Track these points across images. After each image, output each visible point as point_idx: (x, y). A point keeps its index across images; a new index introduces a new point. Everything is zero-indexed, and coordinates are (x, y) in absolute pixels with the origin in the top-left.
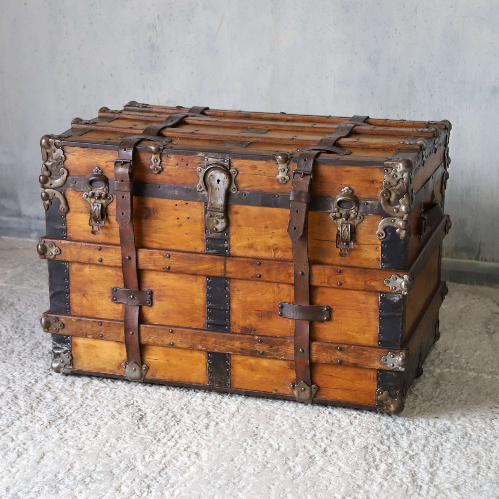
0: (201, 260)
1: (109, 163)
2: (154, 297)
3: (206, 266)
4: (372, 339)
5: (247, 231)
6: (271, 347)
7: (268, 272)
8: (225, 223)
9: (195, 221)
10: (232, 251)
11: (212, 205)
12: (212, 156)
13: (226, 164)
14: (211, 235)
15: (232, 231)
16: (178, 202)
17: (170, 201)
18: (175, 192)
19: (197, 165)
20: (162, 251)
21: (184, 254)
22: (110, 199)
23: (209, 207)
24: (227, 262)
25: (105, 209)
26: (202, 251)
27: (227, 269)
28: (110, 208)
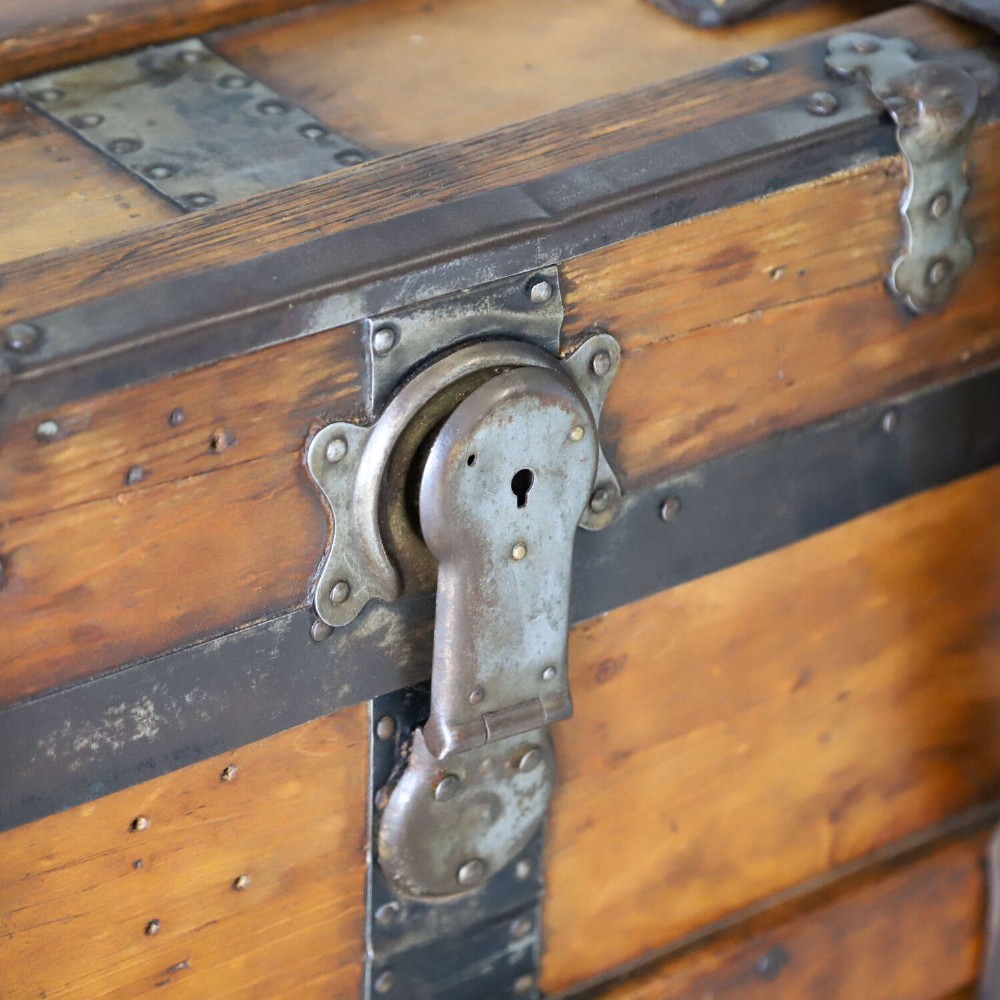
7: (824, 988)
8: (539, 796)
9: (292, 881)
10: (553, 967)
11: (482, 693)
12: (423, 294)
13: (546, 316)
14: (416, 926)
15: (564, 821)
16: (150, 794)
17: (87, 810)
18: (131, 726)
19: (305, 417)
23: (453, 723)
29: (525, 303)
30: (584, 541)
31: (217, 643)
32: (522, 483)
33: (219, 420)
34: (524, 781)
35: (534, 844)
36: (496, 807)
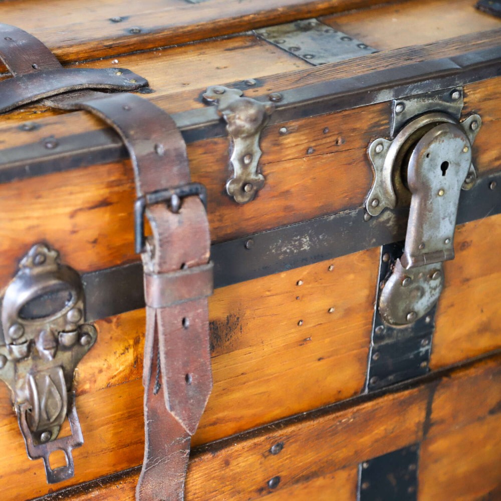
0: (369, 419)
1: (82, 218)
3: (379, 430)
8: (438, 290)
9: (348, 312)
10: (434, 359)
11: (424, 245)
12: (414, 93)
13: (457, 104)
14: (389, 336)
15: (444, 303)
16: (304, 271)
17: (283, 275)
18: (301, 245)
19: (369, 135)
20: (256, 440)
21: (321, 420)
22: (88, 343)
23: (412, 256)
24: (436, 396)
25: (69, 378)
26: (356, 393)
27: (434, 416)
28: (82, 371)
29: (450, 99)
30: (463, 194)
31: (332, 217)
32: (445, 166)
33: (340, 134)
34: (433, 283)
35: (433, 310)
36: (423, 294)
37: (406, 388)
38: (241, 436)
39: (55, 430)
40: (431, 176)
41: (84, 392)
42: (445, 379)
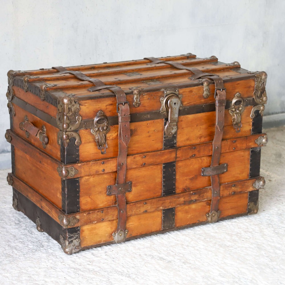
0: (163, 154)
1: (108, 107)
2: (133, 185)
3: (166, 157)
4: (246, 175)
5: (186, 130)
6: (200, 195)
7: (199, 151)
8: (176, 129)
9: (158, 131)
10: (177, 144)
11: (172, 118)
12: (169, 90)
13: (177, 93)
14: (167, 138)
15: (178, 133)
16: (149, 122)
17: (145, 122)
18: (148, 116)
19: (160, 97)
20: (141, 155)
21: (154, 153)
22: (109, 130)
23: (170, 120)
24: (177, 152)
25: (105, 136)
26: (161, 149)
27: (177, 156)
28: (108, 135)
29: (175, 91)
30: (179, 110)
31: (154, 112)
32: (175, 104)
33: (155, 96)
34: (175, 127)
35: (176, 133)
36: (173, 129)
37: (171, 149)
38: (137, 154)
39: (103, 146)
40: (172, 105)
41: (108, 140)
42: (179, 148)
